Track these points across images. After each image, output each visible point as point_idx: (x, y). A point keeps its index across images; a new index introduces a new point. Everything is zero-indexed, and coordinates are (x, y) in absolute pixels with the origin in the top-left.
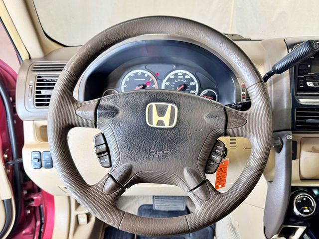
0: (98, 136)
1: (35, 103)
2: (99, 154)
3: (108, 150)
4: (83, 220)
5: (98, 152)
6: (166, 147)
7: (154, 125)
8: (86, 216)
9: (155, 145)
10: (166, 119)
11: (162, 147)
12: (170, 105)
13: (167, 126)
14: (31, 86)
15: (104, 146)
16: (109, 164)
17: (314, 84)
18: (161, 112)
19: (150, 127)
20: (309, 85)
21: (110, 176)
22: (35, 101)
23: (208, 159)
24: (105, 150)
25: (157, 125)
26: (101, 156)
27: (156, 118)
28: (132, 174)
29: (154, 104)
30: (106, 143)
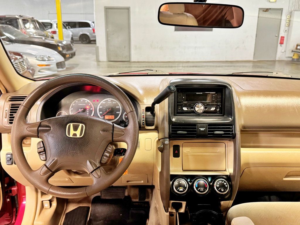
0: (39, 143)
1: (9, 121)
2: (39, 153)
3: (45, 150)
4: (47, 205)
5: (39, 152)
6: (77, 148)
7: (71, 136)
8: (49, 201)
9: (71, 148)
10: (78, 133)
11: (75, 149)
12: (81, 125)
13: (78, 136)
14: (6, 111)
15: (43, 148)
16: (45, 159)
17: (187, 109)
18: (75, 129)
19: (68, 137)
20: (184, 110)
21: (45, 165)
22: (9, 120)
23: (103, 155)
24: (43, 150)
25: (73, 136)
26: (40, 154)
27: (72, 132)
28: (57, 164)
29: (71, 124)
30: (44, 147)
